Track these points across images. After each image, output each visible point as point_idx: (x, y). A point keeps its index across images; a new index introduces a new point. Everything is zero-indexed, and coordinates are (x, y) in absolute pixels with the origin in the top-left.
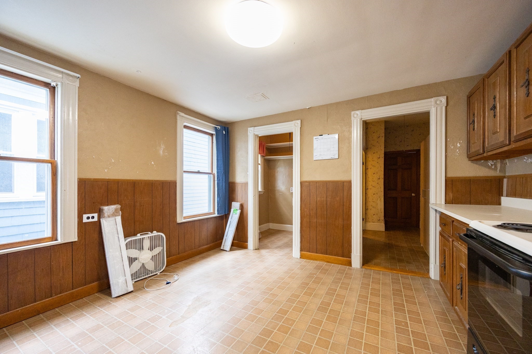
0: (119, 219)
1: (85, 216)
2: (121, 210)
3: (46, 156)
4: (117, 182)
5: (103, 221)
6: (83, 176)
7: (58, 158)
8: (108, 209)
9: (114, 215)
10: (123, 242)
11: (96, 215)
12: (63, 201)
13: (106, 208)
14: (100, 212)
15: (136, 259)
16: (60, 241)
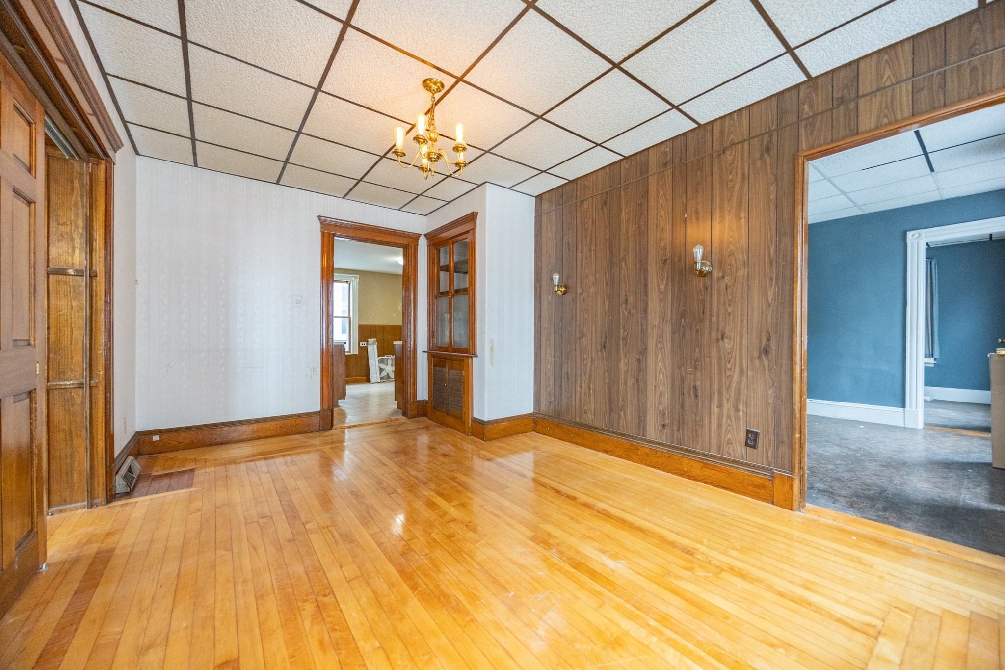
0: (376, 346)
1: (361, 343)
2: (377, 341)
3: (347, 315)
4: (375, 326)
5: (368, 346)
6: (361, 324)
7: (351, 315)
8: (371, 340)
9: (373, 343)
10: (377, 359)
11: (366, 343)
12: (353, 335)
13: (369, 340)
14: (367, 341)
15: (384, 369)
16: (352, 353)
